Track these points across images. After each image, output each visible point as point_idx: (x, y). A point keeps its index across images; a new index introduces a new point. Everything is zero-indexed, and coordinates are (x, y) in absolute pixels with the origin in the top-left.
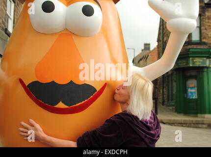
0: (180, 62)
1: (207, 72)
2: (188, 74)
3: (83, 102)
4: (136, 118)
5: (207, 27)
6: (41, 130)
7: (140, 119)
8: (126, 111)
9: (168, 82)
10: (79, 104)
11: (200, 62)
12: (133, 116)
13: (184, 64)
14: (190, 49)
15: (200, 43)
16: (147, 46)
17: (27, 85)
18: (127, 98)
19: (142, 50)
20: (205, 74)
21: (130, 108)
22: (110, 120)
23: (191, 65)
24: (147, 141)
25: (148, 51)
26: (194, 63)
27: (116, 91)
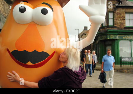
0: (103, 37)
1: (117, 42)
2: (107, 43)
3: (42, 62)
4: (71, 70)
5: (117, 18)
6: (19, 77)
7: (74, 71)
8: (65, 67)
9: (96, 47)
10: (40, 62)
11: (113, 37)
12: (69, 69)
13: (105, 38)
14: (108, 30)
15: (113, 27)
16: (86, 28)
17: (11, 52)
18: (66, 59)
19: (83, 30)
20: (116, 43)
21: (68, 65)
22: (56, 71)
23: (108, 39)
24: (77, 83)
25: (86, 31)
26: (110, 37)
27: (60, 56)
